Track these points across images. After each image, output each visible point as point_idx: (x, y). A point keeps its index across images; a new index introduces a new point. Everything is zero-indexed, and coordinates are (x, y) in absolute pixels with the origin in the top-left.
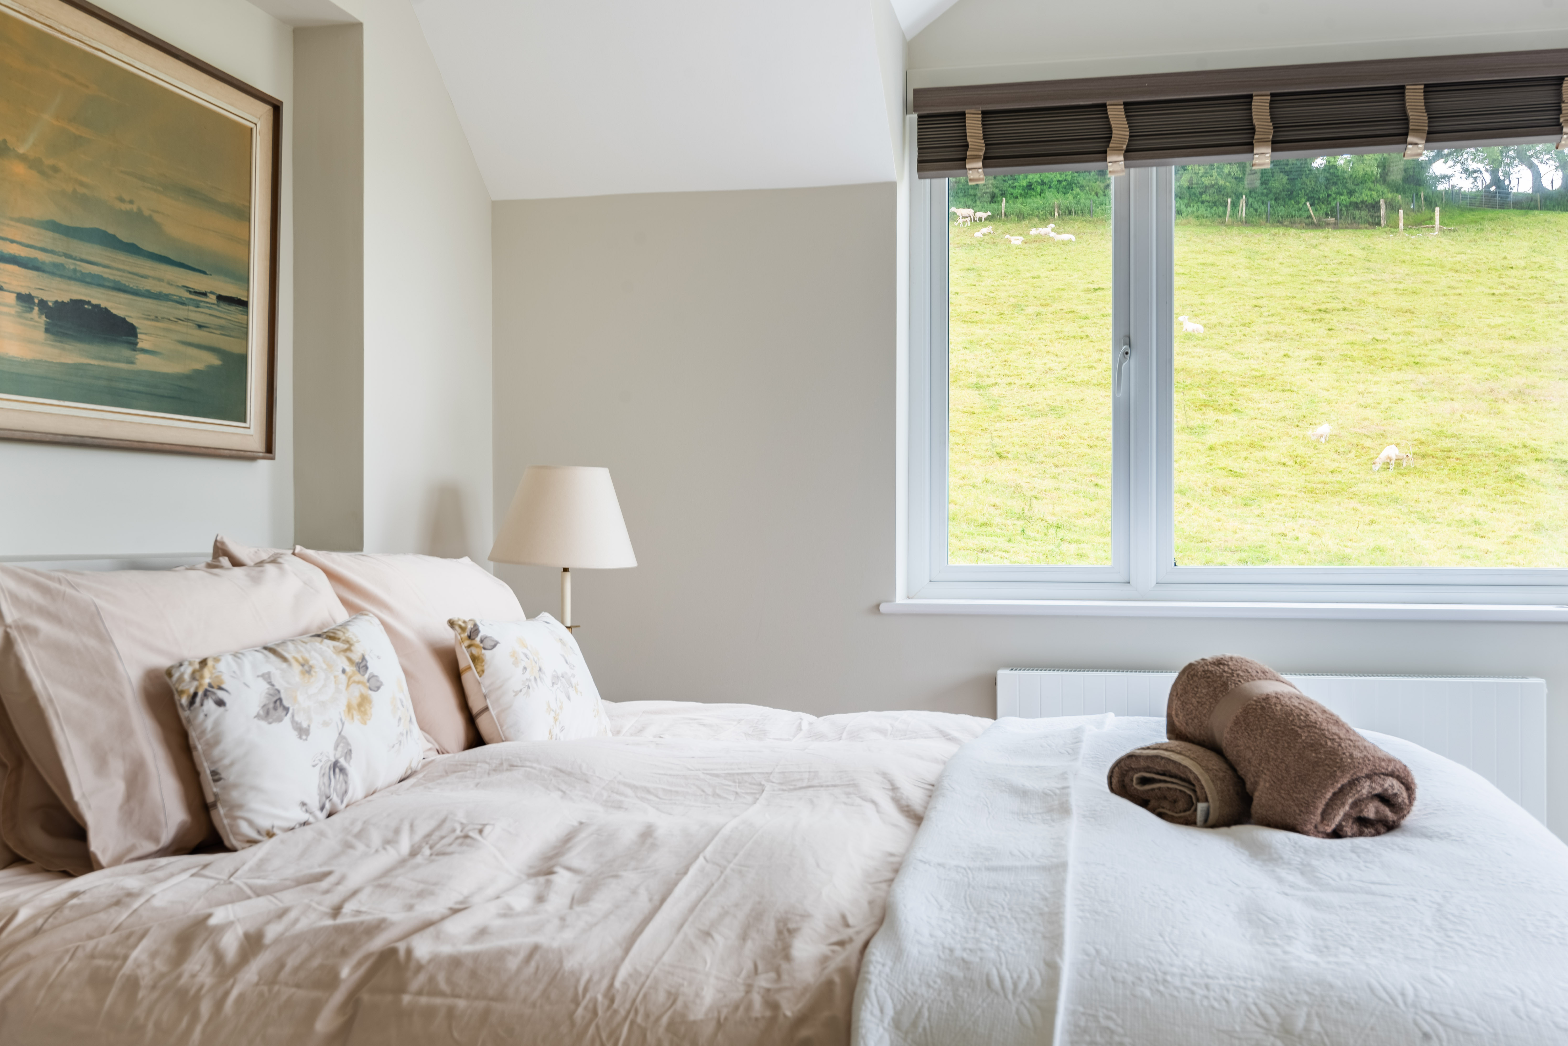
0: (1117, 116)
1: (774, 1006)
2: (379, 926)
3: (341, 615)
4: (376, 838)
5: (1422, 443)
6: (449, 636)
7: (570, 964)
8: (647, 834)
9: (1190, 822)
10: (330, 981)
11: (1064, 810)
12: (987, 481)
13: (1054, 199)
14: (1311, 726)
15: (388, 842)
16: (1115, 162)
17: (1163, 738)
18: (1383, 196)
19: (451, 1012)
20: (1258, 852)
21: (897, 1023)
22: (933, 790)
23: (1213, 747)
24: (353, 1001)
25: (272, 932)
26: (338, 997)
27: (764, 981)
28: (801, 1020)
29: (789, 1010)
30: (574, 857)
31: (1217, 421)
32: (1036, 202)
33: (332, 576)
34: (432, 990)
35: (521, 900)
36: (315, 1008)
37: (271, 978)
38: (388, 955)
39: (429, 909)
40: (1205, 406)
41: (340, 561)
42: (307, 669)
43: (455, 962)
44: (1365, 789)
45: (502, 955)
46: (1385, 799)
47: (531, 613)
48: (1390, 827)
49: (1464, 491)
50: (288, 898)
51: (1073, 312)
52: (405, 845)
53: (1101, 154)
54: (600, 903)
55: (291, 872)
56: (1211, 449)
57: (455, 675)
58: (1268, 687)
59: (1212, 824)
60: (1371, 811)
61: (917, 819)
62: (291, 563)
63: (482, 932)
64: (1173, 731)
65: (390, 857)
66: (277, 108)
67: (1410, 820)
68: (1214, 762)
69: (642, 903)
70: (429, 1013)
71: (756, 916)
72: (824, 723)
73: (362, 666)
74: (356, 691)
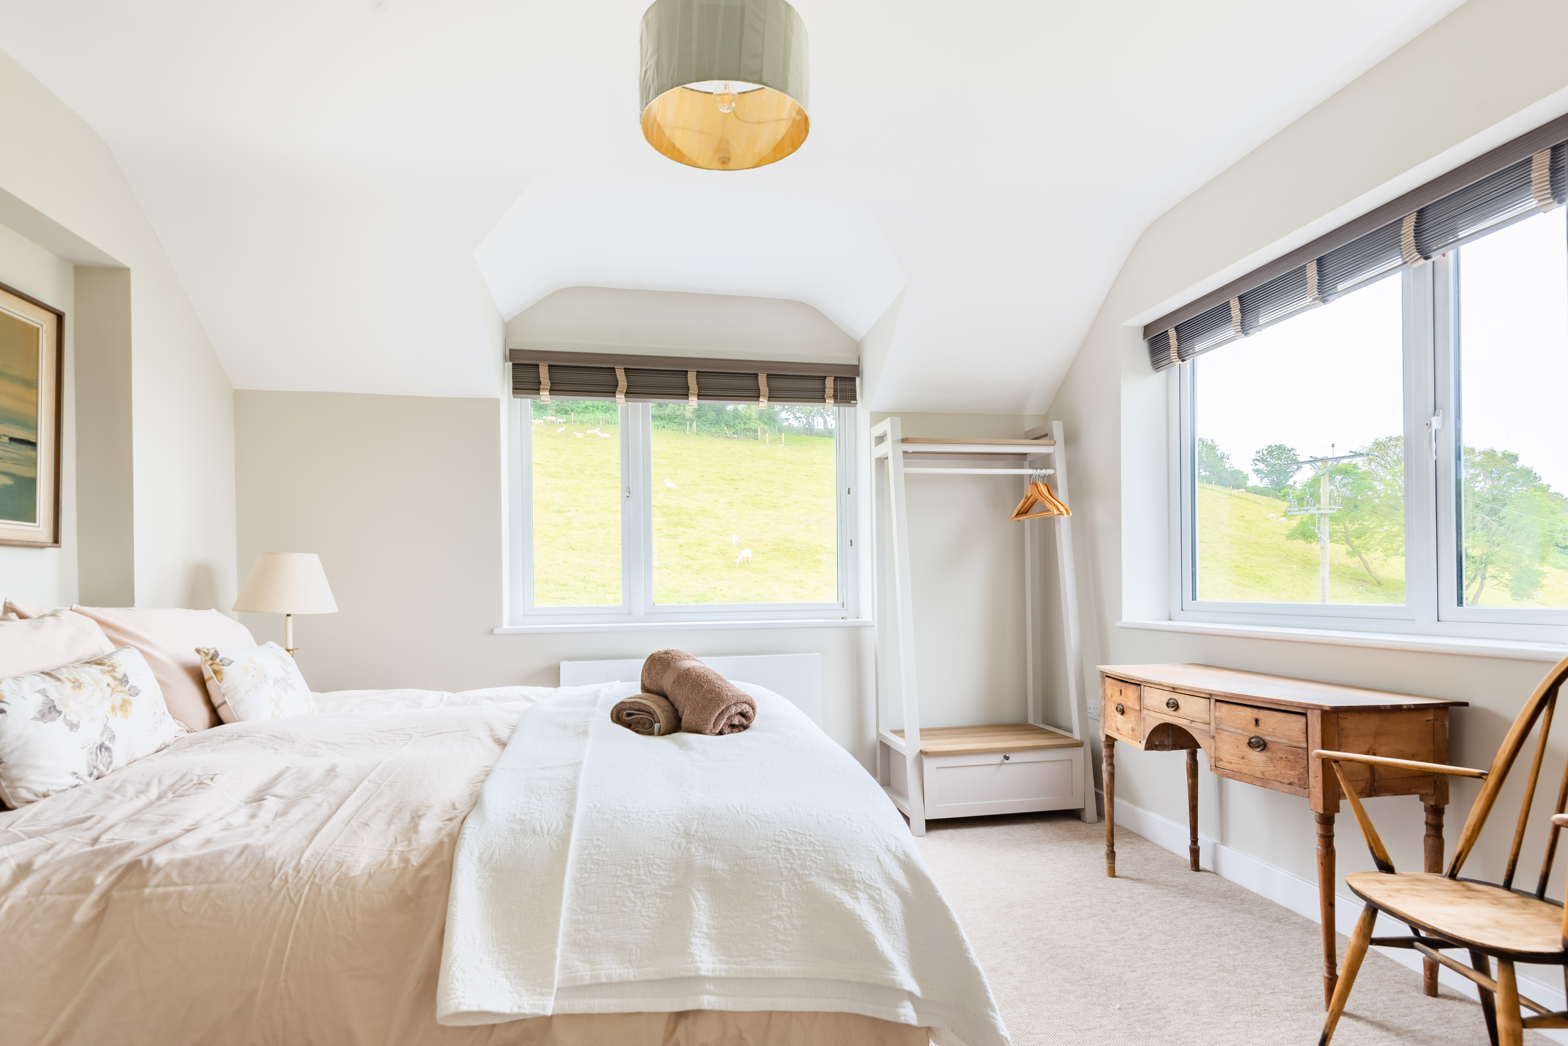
0: (620, 375)
1: (406, 861)
2: (128, 847)
3: (110, 648)
4: (131, 790)
5: (777, 544)
6: (196, 659)
7: (269, 854)
8: (332, 771)
9: (651, 734)
10: (87, 886)
11: (585, 733)
12: (565, 562)
13: (600, 415)
14: (709, 682)
15: (140, 792)
16: (620, 397)
17: (638, 691)
18: (760, 426)
19: (181, 895)
20: (683, 745)
21: (480, 860)
22: (514, 729)
23: (664, 696)
24: (106, 898)
25: (39, 862)
26: (94, 896)
27: (400, 847)
28: (422, 867)
29: (415, 861)
30: (279, 789)
31: (683, 532)
32: (589, 416)
33: (101, 622)
34: (168, 881)
35: (239, 818)
36: (74, 907)
37: (39, 891)
38: (135, 865)
39: (167, 831)
40: (677, 524)
41: (112, 614)
42: (77, 684)
43: (186, 863)
44: (733, 710)
45: (221, 854)
46: (742, 714)
47: (260, 642)
48: (745, 727)
49: (796, 567)
50: (55, 837)
51: (610, 474)
52: (153, 793)
53: (613, 393)
54: (295, 814)
55: (60, 819)
56: (680, 546)
57: (201, 683)
58: (689, 664)
59: (662, 734)
60: (736, 721)
61: (503, 745)
62: (67, 616)
63: (208, 842)
64: (645, 689)
65: (143, 800)
66: (60, 318)
67: (755, 723)
68: (663, 702)
69: (325, 811)
70: (165, 897)
71: (399, 810)
72: (455, 697)
73: (124, 680)
74: (118, 698)
